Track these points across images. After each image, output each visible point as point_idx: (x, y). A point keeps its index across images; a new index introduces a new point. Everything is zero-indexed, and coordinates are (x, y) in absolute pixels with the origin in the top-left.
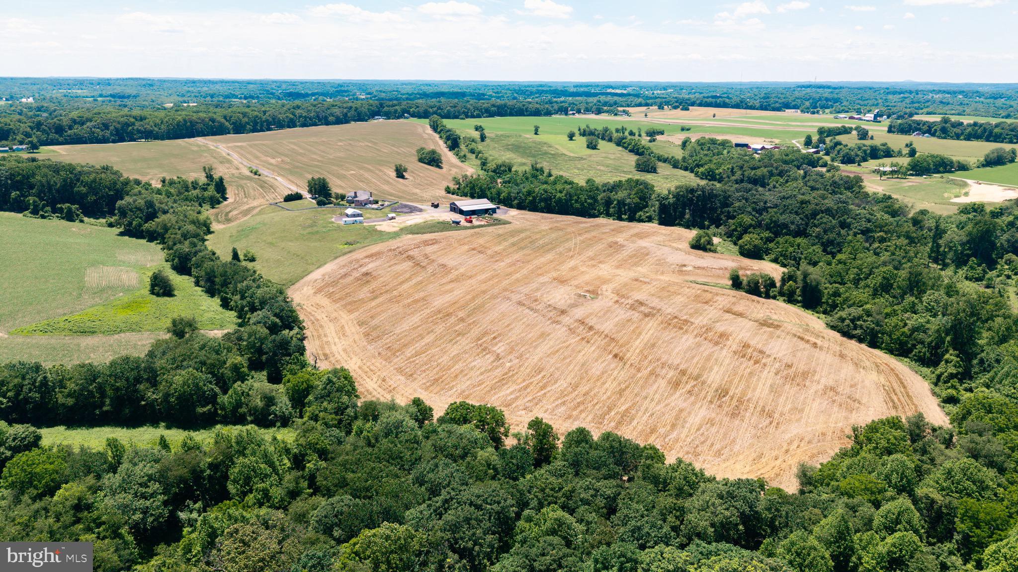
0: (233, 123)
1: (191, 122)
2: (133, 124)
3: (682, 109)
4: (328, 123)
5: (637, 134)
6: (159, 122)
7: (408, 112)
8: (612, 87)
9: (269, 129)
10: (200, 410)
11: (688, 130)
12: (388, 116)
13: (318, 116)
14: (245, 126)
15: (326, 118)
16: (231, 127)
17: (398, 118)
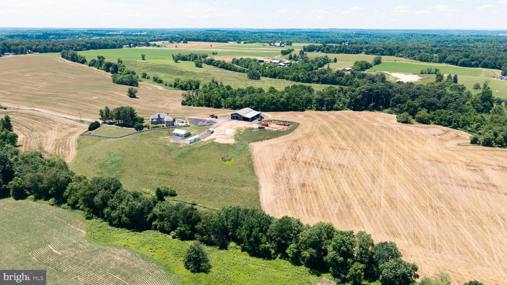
3: (184, 43)
8: (111, 31)
11: (216, 54)
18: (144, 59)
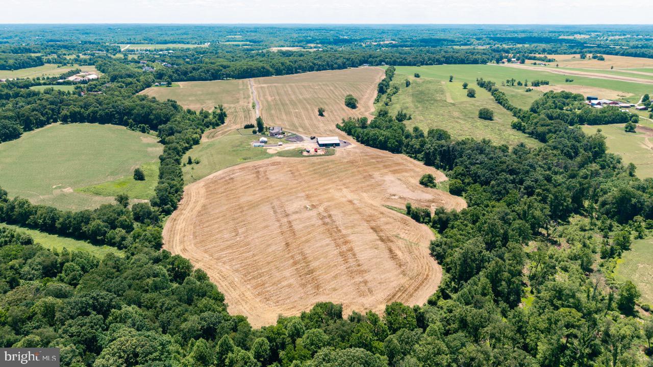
0: (276, 69)
1: (251, 69)
2: (221, 70)
4: (333, 69)
5: (524, 84)
6: (234, 69)
7: (384, 61)
9: (297, 72)
10: (98, 238)
11: (571, 81)
12: (371, 64)
13: (328, 64)
14: (282, 71)
15: (332, 65)
16: (274, 71)
17: (377, 65)
18: (450, 81)
